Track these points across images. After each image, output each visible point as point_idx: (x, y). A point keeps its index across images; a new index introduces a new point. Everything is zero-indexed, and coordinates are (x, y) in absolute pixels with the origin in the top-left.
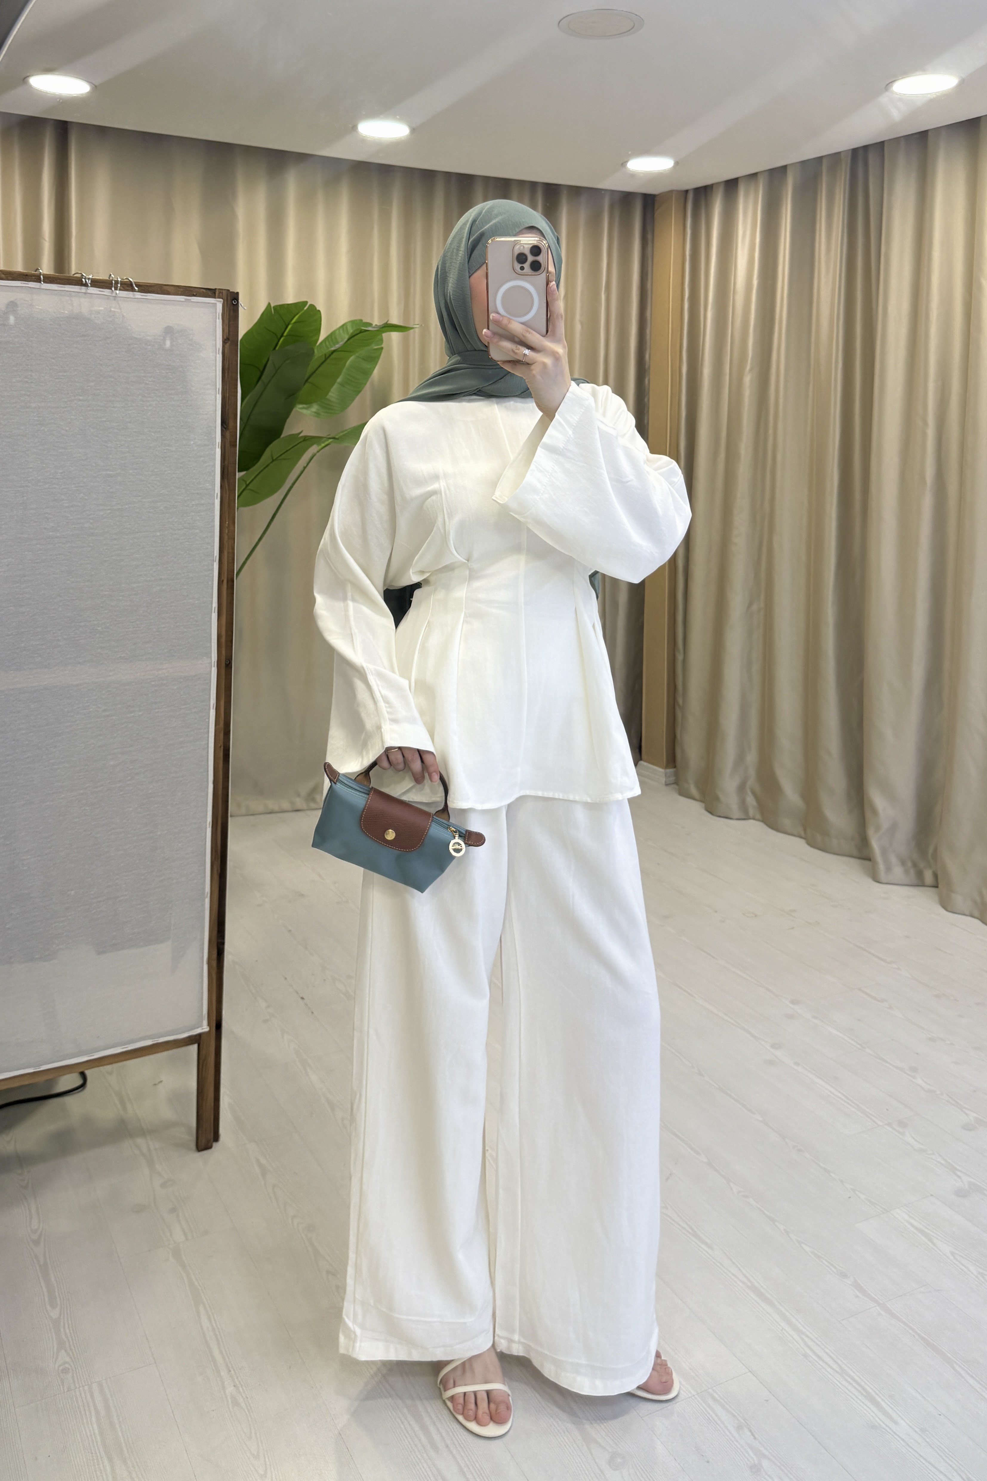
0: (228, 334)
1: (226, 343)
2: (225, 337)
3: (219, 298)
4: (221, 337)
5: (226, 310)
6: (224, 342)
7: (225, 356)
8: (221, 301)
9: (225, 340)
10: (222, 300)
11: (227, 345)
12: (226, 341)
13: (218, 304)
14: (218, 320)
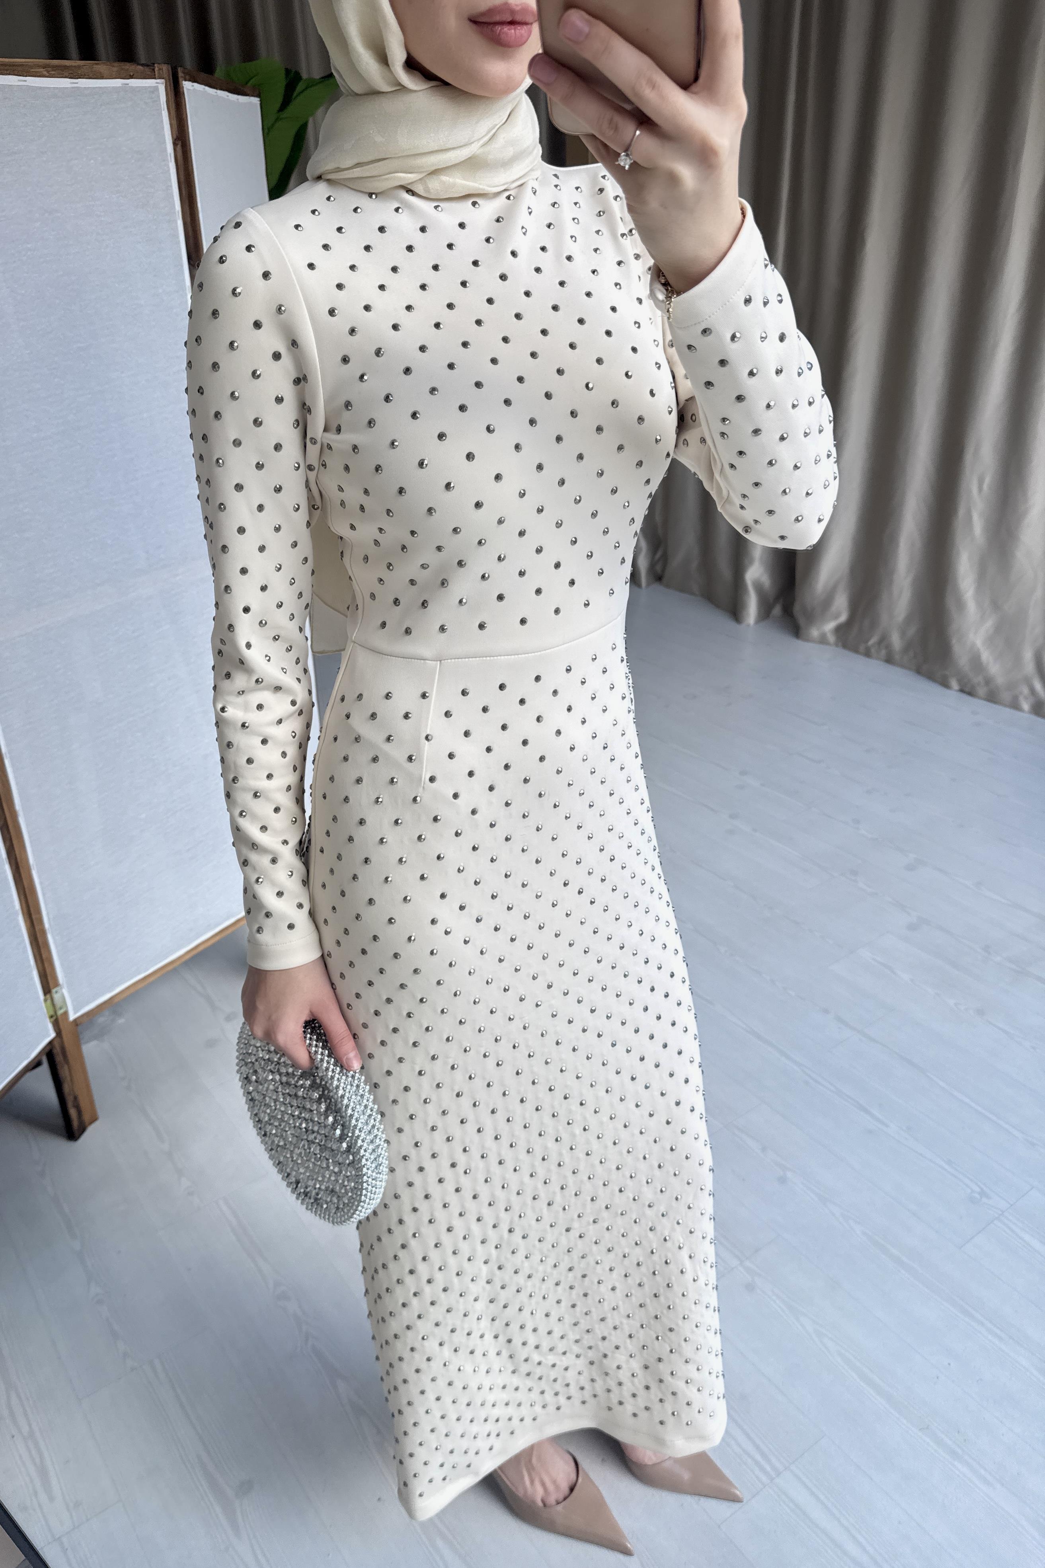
0: (177, 133)
1: (177, 145)
2: (175, 137)
3: (160, 78)
4: (170, 136)
5: (169, 94)
6: (175, 144)
7: (179, 164)
8: (162, 84)
9: (175, 140)
10: (163, 81)
11: (179, 147)
12: (177, 142)
13: (158, 86)
14: (163, 112)
